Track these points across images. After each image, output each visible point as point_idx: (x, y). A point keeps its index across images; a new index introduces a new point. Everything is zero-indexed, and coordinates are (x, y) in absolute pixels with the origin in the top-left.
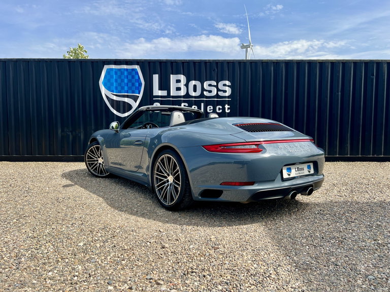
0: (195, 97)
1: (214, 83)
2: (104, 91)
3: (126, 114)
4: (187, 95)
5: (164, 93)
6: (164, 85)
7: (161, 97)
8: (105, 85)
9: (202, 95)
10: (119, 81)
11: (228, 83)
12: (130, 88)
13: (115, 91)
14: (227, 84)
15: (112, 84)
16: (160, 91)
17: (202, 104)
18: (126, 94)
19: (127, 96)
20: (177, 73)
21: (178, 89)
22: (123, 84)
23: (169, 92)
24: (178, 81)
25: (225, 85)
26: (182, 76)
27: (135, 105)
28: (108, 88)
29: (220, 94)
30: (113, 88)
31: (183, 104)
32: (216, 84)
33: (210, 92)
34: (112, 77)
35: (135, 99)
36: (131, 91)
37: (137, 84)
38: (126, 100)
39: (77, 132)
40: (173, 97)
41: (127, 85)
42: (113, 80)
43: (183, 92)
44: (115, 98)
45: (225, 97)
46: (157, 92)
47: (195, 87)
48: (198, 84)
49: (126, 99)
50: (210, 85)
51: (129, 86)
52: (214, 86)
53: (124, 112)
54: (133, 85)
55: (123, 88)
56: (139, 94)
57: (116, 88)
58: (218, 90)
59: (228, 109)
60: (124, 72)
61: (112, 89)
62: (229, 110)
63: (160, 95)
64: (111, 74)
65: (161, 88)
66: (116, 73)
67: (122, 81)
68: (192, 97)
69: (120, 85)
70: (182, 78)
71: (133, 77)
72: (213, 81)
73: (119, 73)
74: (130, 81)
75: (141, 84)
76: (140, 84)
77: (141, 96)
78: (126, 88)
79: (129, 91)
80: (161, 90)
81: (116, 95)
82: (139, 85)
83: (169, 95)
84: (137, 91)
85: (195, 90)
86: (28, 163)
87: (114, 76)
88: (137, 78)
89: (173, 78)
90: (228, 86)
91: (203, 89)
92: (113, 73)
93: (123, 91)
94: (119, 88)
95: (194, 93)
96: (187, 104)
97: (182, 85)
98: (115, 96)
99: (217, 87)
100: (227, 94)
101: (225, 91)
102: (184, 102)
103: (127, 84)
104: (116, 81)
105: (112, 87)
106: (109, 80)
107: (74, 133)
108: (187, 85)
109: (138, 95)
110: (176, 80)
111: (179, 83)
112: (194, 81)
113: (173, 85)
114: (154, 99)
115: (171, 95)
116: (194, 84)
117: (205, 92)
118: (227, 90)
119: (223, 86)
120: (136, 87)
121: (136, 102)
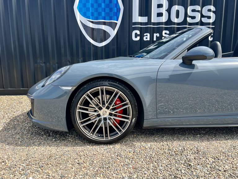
0: (178, 24)
1: (198, 8)
2: (79, 17)
3: (104, 44)
4: (169, 22)
5: (144, 19)
6: (145, 10)
7: (141, 24)
8: (80, 10)
9: (185, 22)
10: (95, 6)
11: (212, 8)
12: (107, 14)
13: (91, 17)
14: (212, 10)
15: (88, 9)
18: (103, 21)
19: (104, 23)
21: (160, 15)
22: (100, 10)
23: (150, 19)
24: (160, 6)
27: (113, 33)
28: (84, 15)
29: (204, 20)
30: (89, 14)
31: (164, 32)
32: (200, 10)
33: (193, 18)
34: (87, 1)
35: (113, 26)
36: (108, 17)
38: (103, 27)
39: (51, 63)
40: (154, 24)
42: (89, 5)
43: (164, 19)
44: (91, 25)
45: (209, 24)
46: (137, 18)
47: (178, 12)
48: (181, 9)
49: (103, 26)
50: (193, 11)
51: (106, 11)
52: (198, 11)
53: (101, 41)
55: (100, 14)
56: (117, 20)
57: (92, 14)
58: (202, 16)
61: (88, 15)
62: (212, 38)
63: (140, 21)
65: (141, 14)
67: (100, 5)
68: (174, 24)
69: (96, 10)
70: (165, 2)
71: (111, 1)
72: (197, 6)
75: (120, 9)
76: (119, 10)
80: (141, 16)
81: (92, 22)
83: (149, 22)
84: (115, 17)
85: (177, 16)
89: (154, 2)
90: (214, 12)
91: (186, 15)
93: (101, 17)
94: (96, 14)
95: (176, 19)
96: (168, 32)
97: (163, 10)
98: (91, 23)
99: (201, 12)
100: (211, 21)
101: (209, 17)
102: (166, 29)
103: (104, 9)
104: (92, 6)
105: (87, 12)
106: (85, 5)
107: (48, 64)
108: (169, 11)
109: (116, 22)
110: (158, 5)
111: (161, 8)
112: (176, 6)
113: (154, 10)
114: (133, 26)
115: (152, 21)
116: (176, 9)
117: (188, 19)
118: (211, 16)
119: (208, 11)
120: (114, 12)
121: (114, 30)
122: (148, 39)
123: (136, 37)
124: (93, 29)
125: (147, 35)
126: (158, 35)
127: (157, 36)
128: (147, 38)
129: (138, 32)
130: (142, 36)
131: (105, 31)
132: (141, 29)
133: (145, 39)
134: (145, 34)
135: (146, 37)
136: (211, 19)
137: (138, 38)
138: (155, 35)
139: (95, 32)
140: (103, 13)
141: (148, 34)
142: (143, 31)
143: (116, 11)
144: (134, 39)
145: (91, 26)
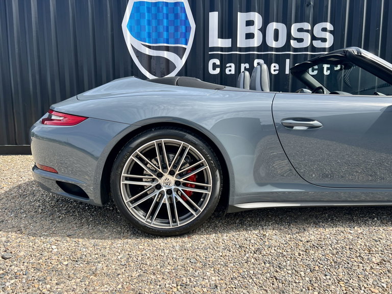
0: (277, 50)
1: (307, 26)
2: (129, 40)
4: (264, 46)
5: (227, 43)
6: (227, 29)
7: (222, 49)
9: (287, 46)
10: (154, 23)
11: (329, 26)
14: (328, 29)
16: (220, 40)
17: (288, 61)
18: (166, 45)
19: (167, 49)
20: (248, 9)
21: (250, 36)
22: (161, 29)
23: (234, 42)
24: (250, 23)
25: (324, 30)
26: (257, 14)
27: (180, 63)
28: (138, 36)
29: (317, 44)
30: (145, 34)
31: (256, 61)
32: (310, 29)
33: (300, 40)
34: (142, 16)
35: (179, 52)
36: (173, 40)
37: (183, 29)
38: (166, 54)
40: (241, 49)
41: (167, 31)
42: (144, 22)
43: (256, 42)
44: (147, 51)
45: (324, 49)
46: (215, 41)
47: (276, 32)
48: (282, 27)
49: (166, 52)
50: (300, 30)
51: (170, 31)
52: (307, 31)
53: (162, 75)
54: (176, 29)
55: (159, 35)
56: (186, 44)
57: (149, 35)
58: (314, 38)
59: (328, 69)
60: (162, 8)
61: (143, 37)
62: (329, 72)
63: (220, 46)
64: (141, 11)
65: (221, 36)
66: (149, 10)
67: (159, 22)
68: (272, 49)
69: (155, 29)
70: (257, 17)
71: (177, 16)
72: (306, 23)
73: (154, 10)
74: (171, 23)
75: (190, 28)
76: (188, 29)
77: (189, 47)
78: (165, 35)
79: (171, 40)
80: (222, 38)
81: (149, 47)
82: (186, 31)
83: (234, 46)
84: (184, 40)
85: (276, 38)
86: (10, 157)
87: (146, 14)
88: (183, 18)
89: (241, 18)
90: (331, 32)
91: (289, 36)
92: (144, 9)
93: (162, 39)
94: (154, 35)
95: (274, 42)
96: (262, 62)
97: (255, 29)
98: (147, 49)
99: (311, 32)
100: (327, 45)
101: (324, 40)
102: (259, 57)
103: (167, 27)
104: (149, 23)
105: (143, 33)
106: (138, 22)
108: (263, 30)
109: (184, 46)
110: (246, 21)
111: (251, 27)
112: (275, 23)
113: (241, 30)
114: (209, 53)
115: (238, 46)
116: (274, 28)
117: (292, 42)
118: (327, 38)
119: (322, 31)
120: (182, 33)
121: (181, 58)
122: (233, 72)
123: (214, 69)
124: (150, 57)
125: (230, 66)
126: (247, 66)
127: (245, 67)
128: (230, 71)
129: (218, 62)
130: (223, 67)
131: (168, 61)
132: (221, 58)
133: (227, 72)
134: (228, 65)
135: (230, 68)
136: (327, 43)
137: (218, 71)
138: (243, 66)
139: (153, 62)
140: (165, 34)
141: (233, 65)
142: (224, 60)
143: (184, 31)
144: (211, 71)
145: (147, 53)
